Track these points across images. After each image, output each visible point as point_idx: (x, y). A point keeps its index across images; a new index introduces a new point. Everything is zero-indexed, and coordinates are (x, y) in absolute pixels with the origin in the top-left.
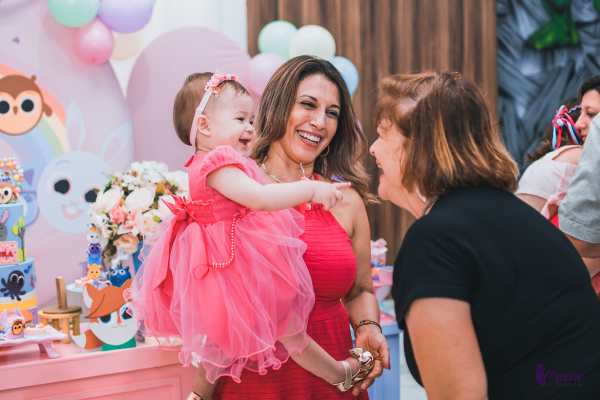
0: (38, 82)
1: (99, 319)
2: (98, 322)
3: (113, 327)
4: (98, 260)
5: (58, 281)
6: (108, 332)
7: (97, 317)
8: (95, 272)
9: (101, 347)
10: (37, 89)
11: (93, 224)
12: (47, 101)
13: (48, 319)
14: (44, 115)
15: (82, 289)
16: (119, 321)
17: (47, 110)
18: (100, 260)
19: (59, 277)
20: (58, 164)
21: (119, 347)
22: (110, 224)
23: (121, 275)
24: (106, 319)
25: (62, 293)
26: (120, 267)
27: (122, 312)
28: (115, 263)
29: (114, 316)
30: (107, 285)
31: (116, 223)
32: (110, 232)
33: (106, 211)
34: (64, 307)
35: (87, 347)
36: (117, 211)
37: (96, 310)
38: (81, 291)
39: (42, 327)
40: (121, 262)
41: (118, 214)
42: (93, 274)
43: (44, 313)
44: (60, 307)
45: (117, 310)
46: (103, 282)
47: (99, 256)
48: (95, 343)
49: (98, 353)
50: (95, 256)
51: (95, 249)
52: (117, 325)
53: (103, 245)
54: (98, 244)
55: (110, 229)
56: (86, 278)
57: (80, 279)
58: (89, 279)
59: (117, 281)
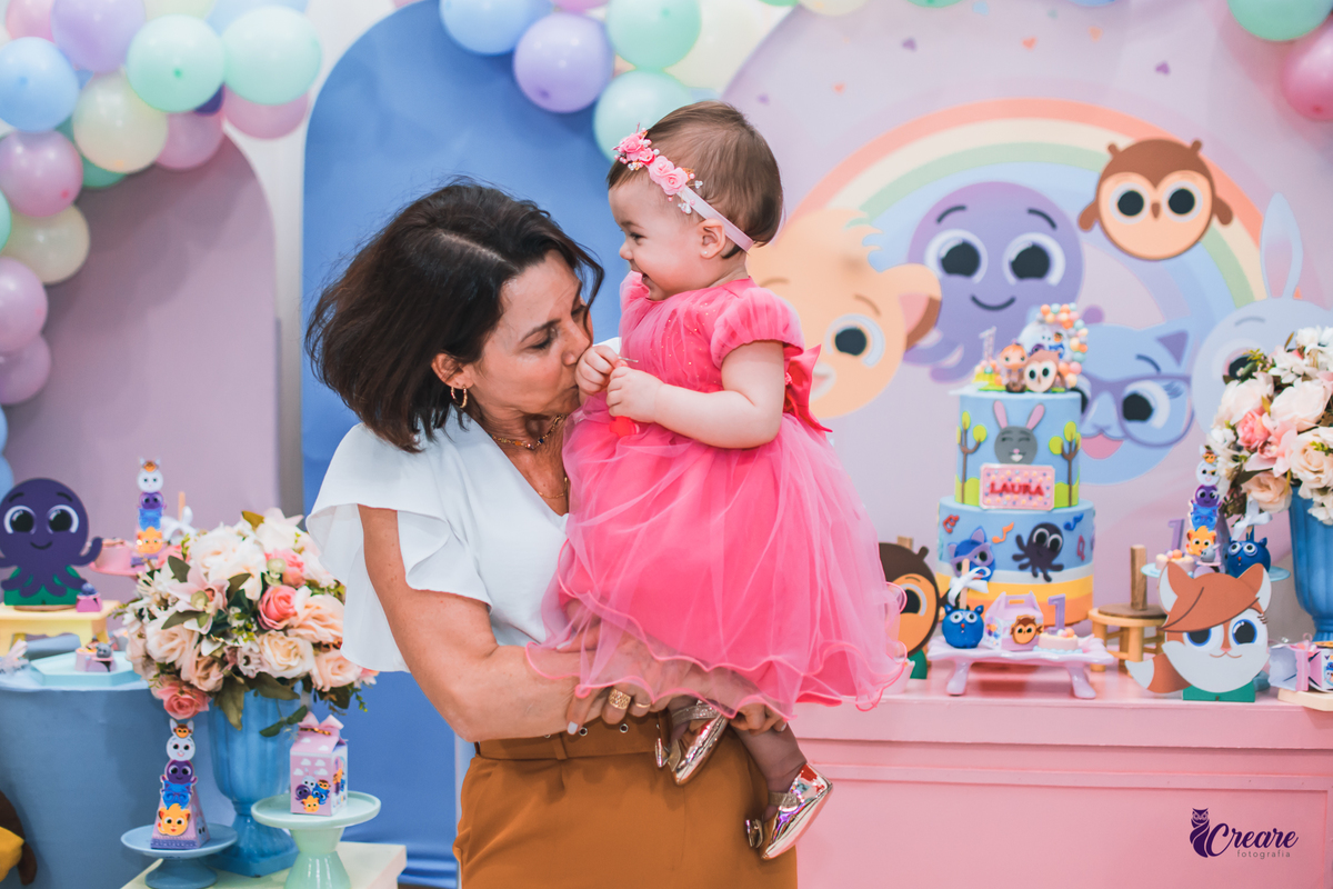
0: (1205, 154)
1: (1185, 635)
2: (1182, 641)
3: (1211, 655)
4: (1211, 520)
5: (1133, 552)
6: (1198, 663)
7: (1182, 632)
8: (1202, 543)
9: (1181, 692)
10: (1202, 169)
11: (1208, 447)
12: (1221, 193)
13: (1105, 626)
14: (1215, 222)
15: (1159, 571)
16: (1226, 645)
17: (1222, 212)
18: (1215, 519)
19: (1137, 547)
20: (1238, 323)
21: (1218, 697)
22: (1239, 449)
23: (1244, 553)
24: (1200, 637)
25: (1138, 578)
26: (1250, 538)
27: (1234, 626)
28: (1238, 528)
29: (1217, 633)
30: (1212, 571)
31: (1248, 447)
32: (1233, 465)
33: (1232, 423)
34: (1140, 607)
35: (1152, 688)
36: (1250, 424)
37: (1182, 618)
38: (1157, 576)
39: (1068, 636)
40: (1252, 527)
41: (1252, 430)
42: (1198, 547)
43: (1100, 612)
44: (1133, 605)
45: (1226, 622)
46: (1205, 564)
47: (1214, 511)
48: (1171, 681)
49: (1176, 702)
50: (1205, 511)
51: (1206, 497)
52: (1221, 652)
53: (1222, 492)
54: (1214, 488)
55: (1235, 459)
56: (1177, 552)
57: (1165, 553)
58: (1183, 555)
59: (1235, 565)
